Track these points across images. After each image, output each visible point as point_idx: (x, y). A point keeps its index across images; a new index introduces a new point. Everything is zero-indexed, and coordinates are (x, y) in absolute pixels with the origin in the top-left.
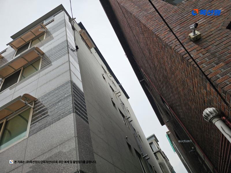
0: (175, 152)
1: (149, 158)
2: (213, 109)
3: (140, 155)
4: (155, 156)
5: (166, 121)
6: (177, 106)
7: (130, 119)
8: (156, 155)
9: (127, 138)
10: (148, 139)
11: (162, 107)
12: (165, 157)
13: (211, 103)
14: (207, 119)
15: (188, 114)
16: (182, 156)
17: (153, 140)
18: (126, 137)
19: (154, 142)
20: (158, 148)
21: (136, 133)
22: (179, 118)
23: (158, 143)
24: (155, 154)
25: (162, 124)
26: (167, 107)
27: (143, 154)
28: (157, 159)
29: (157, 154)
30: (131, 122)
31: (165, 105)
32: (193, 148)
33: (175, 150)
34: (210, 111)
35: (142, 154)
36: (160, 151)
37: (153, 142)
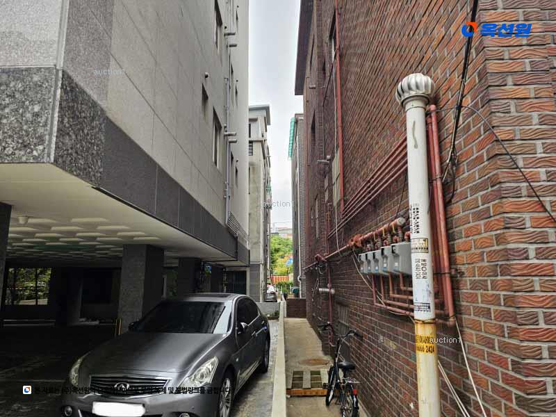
0: (290, 158)
1: (235, 142)
2: (428, 81)
3: (220, 127)
4: (250, 146)
5: (311, 86)
6: (355, 54)
7: (232, 40)
8: (252, 146)
9: (206, 76)
10: (251, 110)
11: (321, 47)
12: (266, 157)
13: (432, 68)
14: (400, 96)
15: (366, 81)
16: (298, 169)
17: (260, 116)
18: (206, 73)
19: (261, 122)
20: (263, 136)
21: (232, 81)
22: (342, 86)
23: (268, 126)
24: (251, 142)
25: (299, 90)
26: (330, 53)
27: (227, 129)
28: (251, 153)
29: (255, 145)
30: (232, 48)
31: (331, 45)
32: (328, 157)
33: (293, 153)
34: (418, 81)
35: (225, 127)
36: (262, 142)
37: (259, 120)
